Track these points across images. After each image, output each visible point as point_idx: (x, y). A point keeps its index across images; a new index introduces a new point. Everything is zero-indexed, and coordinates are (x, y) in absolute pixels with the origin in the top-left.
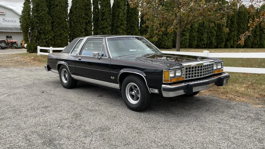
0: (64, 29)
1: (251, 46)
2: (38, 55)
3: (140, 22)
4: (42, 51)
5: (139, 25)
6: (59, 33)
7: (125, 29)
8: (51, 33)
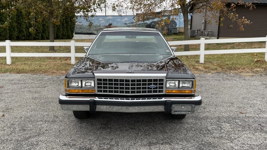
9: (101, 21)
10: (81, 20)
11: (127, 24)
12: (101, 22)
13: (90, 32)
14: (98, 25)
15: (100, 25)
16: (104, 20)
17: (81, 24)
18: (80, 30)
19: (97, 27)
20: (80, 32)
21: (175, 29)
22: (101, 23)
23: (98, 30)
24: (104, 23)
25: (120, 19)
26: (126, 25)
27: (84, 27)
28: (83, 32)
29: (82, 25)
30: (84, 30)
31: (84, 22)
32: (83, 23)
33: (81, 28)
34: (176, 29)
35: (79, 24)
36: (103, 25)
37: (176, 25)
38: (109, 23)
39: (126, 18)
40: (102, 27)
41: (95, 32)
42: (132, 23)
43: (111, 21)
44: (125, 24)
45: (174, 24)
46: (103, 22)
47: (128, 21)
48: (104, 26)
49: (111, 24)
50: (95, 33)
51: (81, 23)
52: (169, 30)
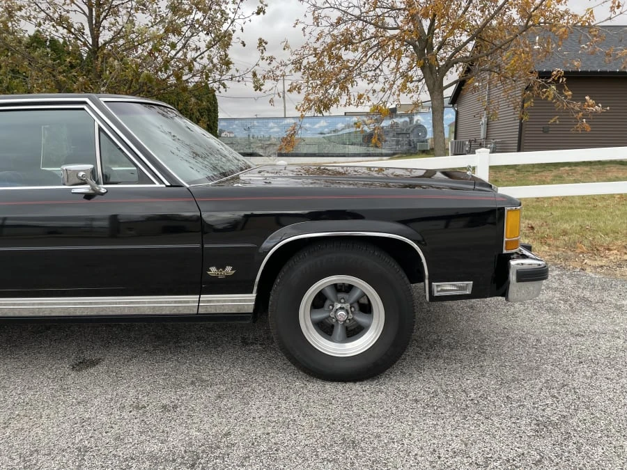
9: (272, 128)
10: (231, 127)
11: (324, 134)
12: (272, 130)
13: (250, 151)
14: (267, 136)
15: (270, 138)
16: (278, 127)
17: (232, 135)
19: (264, 141)
21: (423, 142)
22: (271, 133)
23: (266, 147)
24: (277, 132)
25: (310, 123)
26: (323, 136)
27: (239, 141)
29: (235, 137)
30: (239, 147)
31: (237, 132)
32: (236, 134)
33: (232, 143)
34: (426, 141)
35: (228, 135)
36: (277, 136)
37: (425, 133)
39: (322, 121)
40: (273, 141)
41: (261, 152)
42: (334, 131)
44: (321, 134)
45: (421, 132)
46: (276, 130)
47: (326, 127)
48: (279, 138)
50: (261, 154)
51: (232, 133)
52: (412, 144)
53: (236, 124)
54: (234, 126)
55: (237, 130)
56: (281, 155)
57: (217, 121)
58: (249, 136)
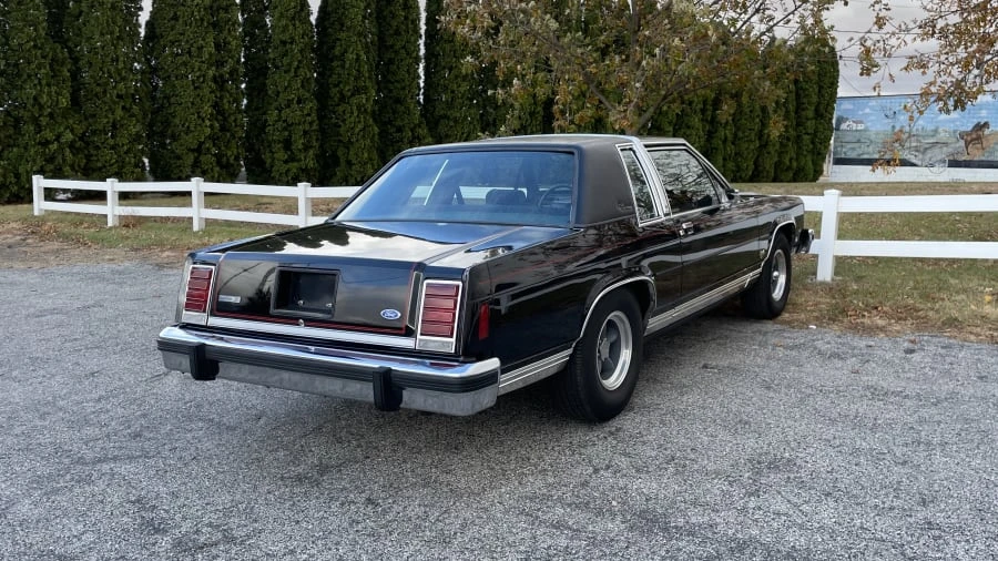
0: (128, 106)
1: (773, 174)
2: (36, 213)
3: (422, 85)
4: (50, 194)
5: (421, 97)
6: (106, 120)
7: (374, 111)
8: (71, 121)
10: (861, 113)
12: (941, 117)
14: (930, 127)
15: (936, 131)
17: (861, 127)
18: (853, 149)
19: (924, 137)
20: (853, 155)
22: (940, 121)
23: (926, 149)
24: (954, 121)
27: (873, 137)
28: (866, 157)
29: (865, 130)
30: (871, 149)
31: (872, 121)
32: (869, 124)
33: (859, 141)
35: (854, 127)
36: (952, 127)
38: (976, 121)
40: (942, 136)
41: (914, 157)
43: (984, 113)
46: (951, 116)
48: (955, 132)
49: (986, 125)
50: (914, 161)
51: (861, 122)
53: (872, 108)
54: (867, 111)
55: (873, 118)
56: (954, 164)
57: (834, 102)
58: (893, 127)
